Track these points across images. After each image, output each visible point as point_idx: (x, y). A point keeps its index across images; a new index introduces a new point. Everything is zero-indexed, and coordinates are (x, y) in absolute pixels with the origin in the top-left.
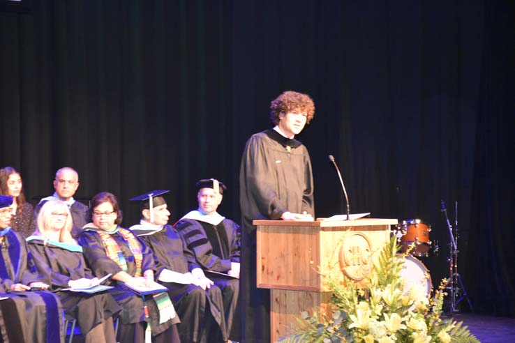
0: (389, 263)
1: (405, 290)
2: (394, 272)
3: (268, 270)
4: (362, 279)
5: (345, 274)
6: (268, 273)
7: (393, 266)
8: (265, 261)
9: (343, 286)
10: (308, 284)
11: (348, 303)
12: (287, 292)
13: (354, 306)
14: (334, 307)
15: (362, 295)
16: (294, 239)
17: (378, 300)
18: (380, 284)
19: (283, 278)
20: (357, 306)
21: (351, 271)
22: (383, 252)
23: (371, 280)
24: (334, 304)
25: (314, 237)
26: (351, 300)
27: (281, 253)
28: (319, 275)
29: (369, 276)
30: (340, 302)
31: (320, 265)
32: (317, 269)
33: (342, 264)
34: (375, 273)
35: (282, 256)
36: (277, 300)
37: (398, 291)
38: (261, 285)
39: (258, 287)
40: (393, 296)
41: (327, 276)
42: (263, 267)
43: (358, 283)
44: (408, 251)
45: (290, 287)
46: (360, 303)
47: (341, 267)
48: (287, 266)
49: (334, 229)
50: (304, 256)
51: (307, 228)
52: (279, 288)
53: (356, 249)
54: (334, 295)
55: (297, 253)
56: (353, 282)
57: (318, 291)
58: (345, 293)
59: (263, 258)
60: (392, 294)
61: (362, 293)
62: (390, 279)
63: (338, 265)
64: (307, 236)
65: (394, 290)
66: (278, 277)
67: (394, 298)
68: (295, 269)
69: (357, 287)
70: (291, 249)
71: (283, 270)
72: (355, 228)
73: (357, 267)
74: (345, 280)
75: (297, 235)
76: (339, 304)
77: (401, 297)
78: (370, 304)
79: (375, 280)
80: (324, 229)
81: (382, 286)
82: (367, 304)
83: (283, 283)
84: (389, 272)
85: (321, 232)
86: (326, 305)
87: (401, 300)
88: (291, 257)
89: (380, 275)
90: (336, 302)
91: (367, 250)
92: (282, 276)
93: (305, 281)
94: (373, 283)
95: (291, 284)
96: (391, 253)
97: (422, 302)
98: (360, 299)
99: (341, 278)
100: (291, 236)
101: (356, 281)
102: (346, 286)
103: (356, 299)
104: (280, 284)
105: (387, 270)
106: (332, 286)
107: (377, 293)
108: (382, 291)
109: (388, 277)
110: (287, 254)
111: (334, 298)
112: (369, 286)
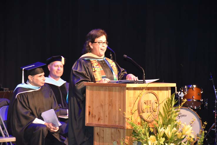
0: (170, 111)
1: (180, 129)
2: (173, 117)
3: (92, 115)
4: (153, 121)
5: (141, 117)
6: (92, 116)
7: (172, 113)
8: (91, 109)
9: (140, 125)
10: (117, 124)
11: (143, 136)
12: (105, 129)
13: (147, 138)
14: (134, 138)
15: (152, 131)
16: (109, 95)
17: (162, 134)
18: (163, 125)
19: (102, 120)
20: (148, 138)
21: (145, 116)
22: (166, 104)
23: (158, 122)
24: (134, 137)
25: (122, 94)
26: (145, 134)
27: (101, 104)
28: (124, 118)
29: (156, 119)
30: (137, 136)
31: (125, 112)
32: (124, 114)
33: (140, 111)
34: (160, 117)
35: (102, 106)
36: (98, 134)
37: (175, 129)
38: (87, 124)
39: (86, 125)
40: (172, 132)
41: (130, 119)
42: (89, 113)
43: (150, 124)
44: (183, 104)
45: (106, 125)
46: (151, 136)
47: (139, 113)
48: (104, 112)
49: (135, 89)
50: (116, 106)
51: (117, 88)
52: (99, 126)
53: (149, 103)
54: (134, 131)
55: (111, 104)
56: (146, 123)
57: (123, 128)
58: (141, 130)
59: (89, 107)
60: (171, 131)
61: (152, 130)
62: (170, 121)
63: (137, 112)
64: (117, 93)
65: (173, 128)
66: (99, 119)
67: (172, 133)
68: (109, 113)
69: (149, 126)
70: (107, 101)
71: (102, 115)
72: (148, 89)
73: (149, 113)
74: (141, 122)
75: (111, 92)
76: (137, 137)
77: (177, 133)
78: (157, 137)
79: (161, 122)
80: (128, 89)
81: (165, 126)
82: (155, 137)
83: (102, 123)
84: (170, 117)
85: (127, 91)
86: (129, 137)
87: (177, 135)
88: (107, 106)
89: (163, 118)
90: (135, 135)
91: (156, 102)
92: (101, 118)
93: (115, 122)
94: (159, 124)
95: (107, 123)
96: (171, 105)
97: (190, 137)
98: (151, 134)
99: (139, 120)
100: (107, 93)
101: (148, 122)
102: (142, 125)
103: (148, 134)
104: (99, 123)
105: (168, 116)
106: (132, 125)
107: (161, 130)
108: (164, 129)
109: (169, 120)
110: (105, 105)
111: (134, 133)
112: (157, 125)
